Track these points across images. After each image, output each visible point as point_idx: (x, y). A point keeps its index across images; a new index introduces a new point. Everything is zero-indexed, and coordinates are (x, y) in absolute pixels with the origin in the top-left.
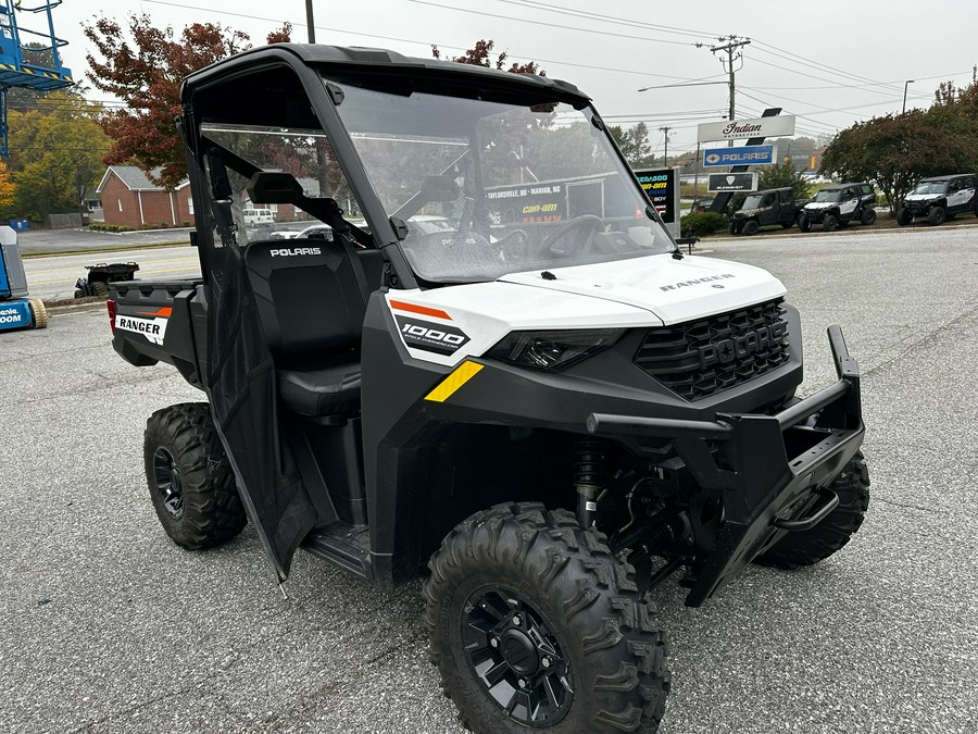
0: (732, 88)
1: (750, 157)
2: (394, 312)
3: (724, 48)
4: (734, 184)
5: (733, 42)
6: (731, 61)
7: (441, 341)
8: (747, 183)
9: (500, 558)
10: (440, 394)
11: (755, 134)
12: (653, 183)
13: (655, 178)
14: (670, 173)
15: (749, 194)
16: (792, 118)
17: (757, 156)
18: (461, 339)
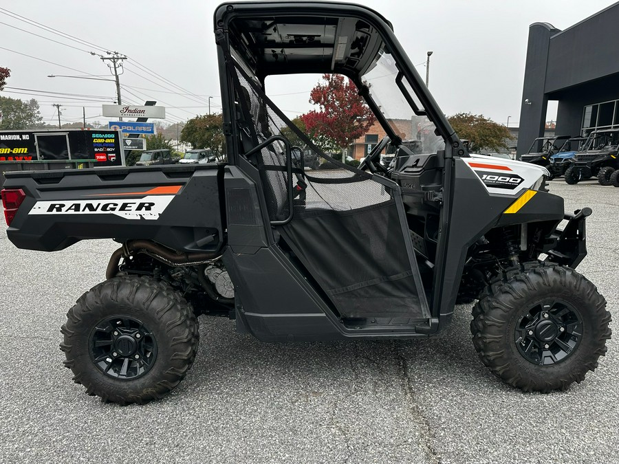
0: (118, 85)
1: (140, 129)
2: (473, 169)
3: (110, 59)
4: (131, 145)
5: (115, 56)
6: (115, 68)
7: (508, 182)
8: (140, 145)
9: (552, 284)
10: (513, 209)
11: (142, 115)
12: (105, 139)
13: (106, 136)
14: (116, 133)
15: (143, 152)
16: (163, 109)
17: (144, 129)
18: (519, 180)
